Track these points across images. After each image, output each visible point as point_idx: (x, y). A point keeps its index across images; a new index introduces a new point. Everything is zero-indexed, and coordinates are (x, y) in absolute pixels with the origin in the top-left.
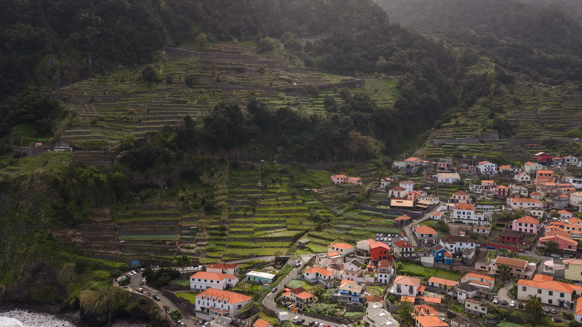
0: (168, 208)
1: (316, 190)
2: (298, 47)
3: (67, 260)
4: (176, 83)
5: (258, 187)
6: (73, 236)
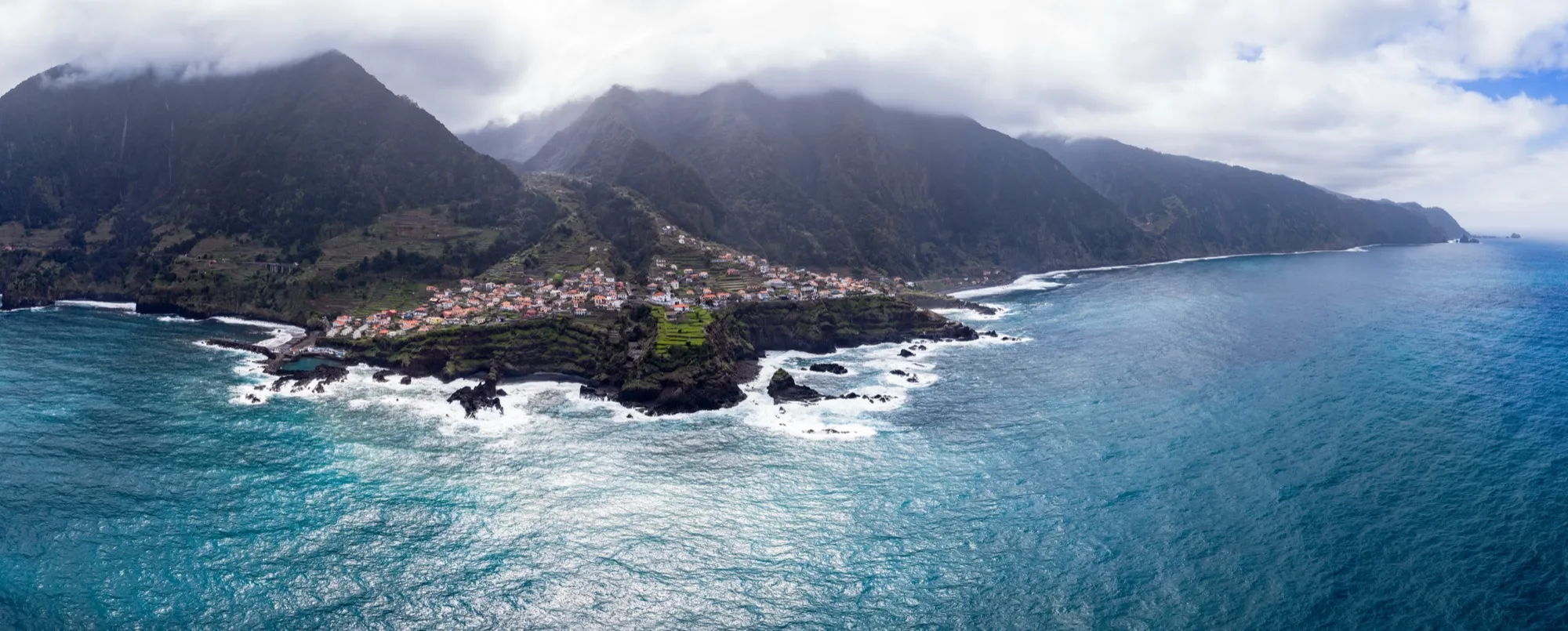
1: (413, 293)
2: (456, 211)
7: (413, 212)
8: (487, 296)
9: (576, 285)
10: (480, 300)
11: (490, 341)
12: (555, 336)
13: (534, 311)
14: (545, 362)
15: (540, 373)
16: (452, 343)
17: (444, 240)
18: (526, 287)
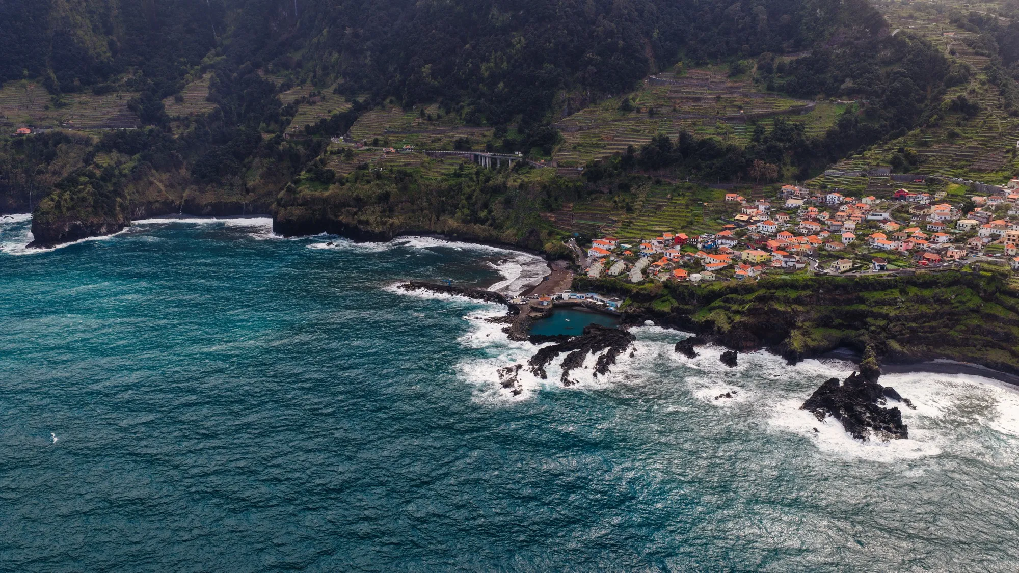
0: (604, 206)
1: (705, 204)
2: (770, 71)
3: (545, 228)
4: (642, 113)
5: (667, 199)
6: (550, 217)
7: (697, 73)
8: (832, 217)
9: (1001, 211)
10: (820, 222)
11: (862, 301)
12: (975, 301)
13: (936, 257)
14: (954, 344)
15: (945, 361)
16: (798, 301)
17: (752, 120)
18: (897, 204)
